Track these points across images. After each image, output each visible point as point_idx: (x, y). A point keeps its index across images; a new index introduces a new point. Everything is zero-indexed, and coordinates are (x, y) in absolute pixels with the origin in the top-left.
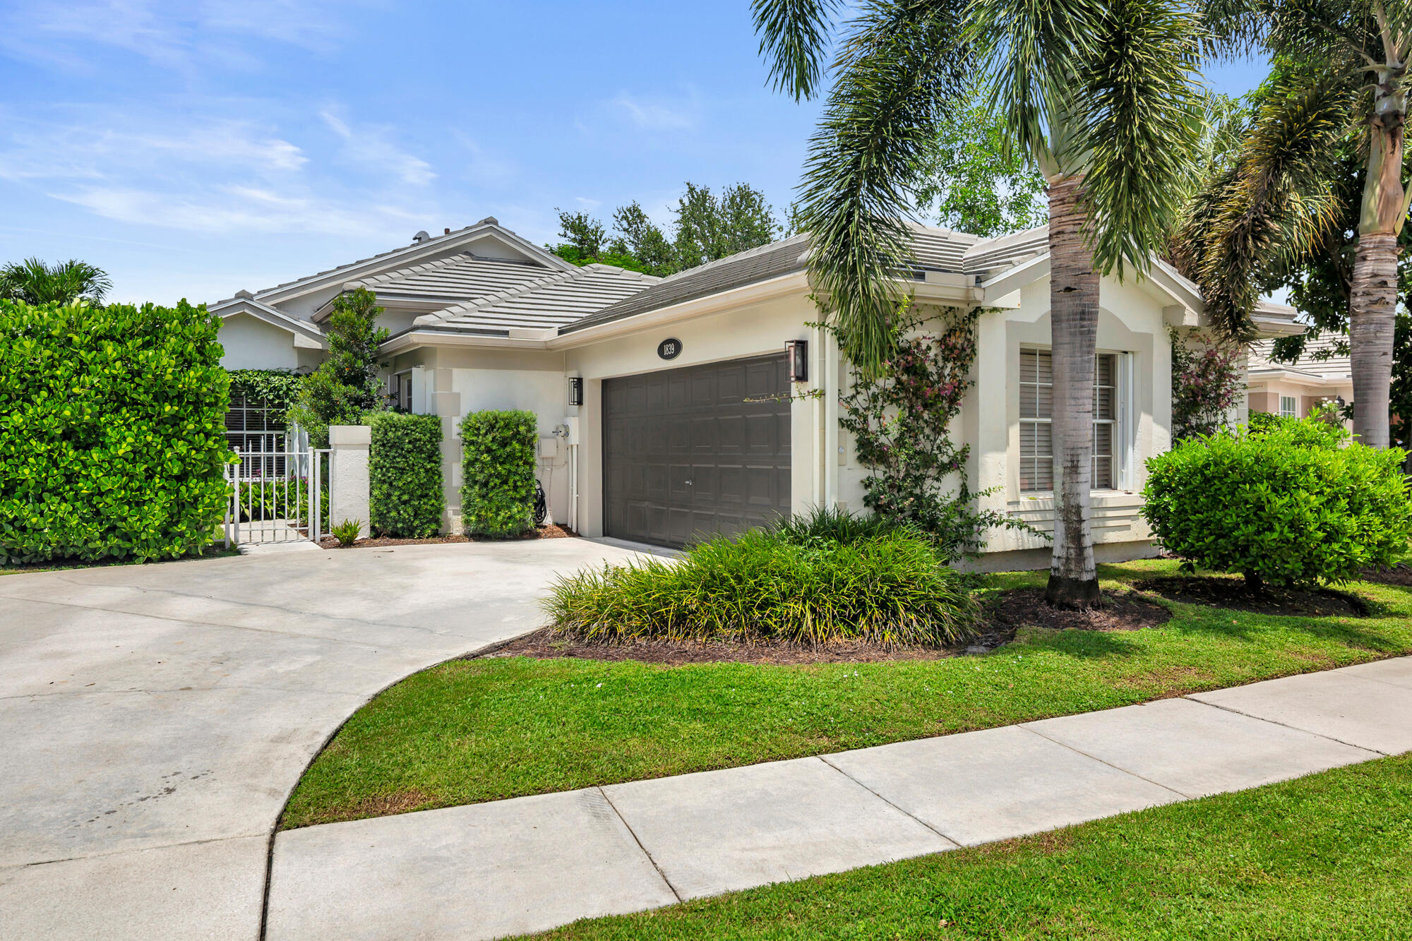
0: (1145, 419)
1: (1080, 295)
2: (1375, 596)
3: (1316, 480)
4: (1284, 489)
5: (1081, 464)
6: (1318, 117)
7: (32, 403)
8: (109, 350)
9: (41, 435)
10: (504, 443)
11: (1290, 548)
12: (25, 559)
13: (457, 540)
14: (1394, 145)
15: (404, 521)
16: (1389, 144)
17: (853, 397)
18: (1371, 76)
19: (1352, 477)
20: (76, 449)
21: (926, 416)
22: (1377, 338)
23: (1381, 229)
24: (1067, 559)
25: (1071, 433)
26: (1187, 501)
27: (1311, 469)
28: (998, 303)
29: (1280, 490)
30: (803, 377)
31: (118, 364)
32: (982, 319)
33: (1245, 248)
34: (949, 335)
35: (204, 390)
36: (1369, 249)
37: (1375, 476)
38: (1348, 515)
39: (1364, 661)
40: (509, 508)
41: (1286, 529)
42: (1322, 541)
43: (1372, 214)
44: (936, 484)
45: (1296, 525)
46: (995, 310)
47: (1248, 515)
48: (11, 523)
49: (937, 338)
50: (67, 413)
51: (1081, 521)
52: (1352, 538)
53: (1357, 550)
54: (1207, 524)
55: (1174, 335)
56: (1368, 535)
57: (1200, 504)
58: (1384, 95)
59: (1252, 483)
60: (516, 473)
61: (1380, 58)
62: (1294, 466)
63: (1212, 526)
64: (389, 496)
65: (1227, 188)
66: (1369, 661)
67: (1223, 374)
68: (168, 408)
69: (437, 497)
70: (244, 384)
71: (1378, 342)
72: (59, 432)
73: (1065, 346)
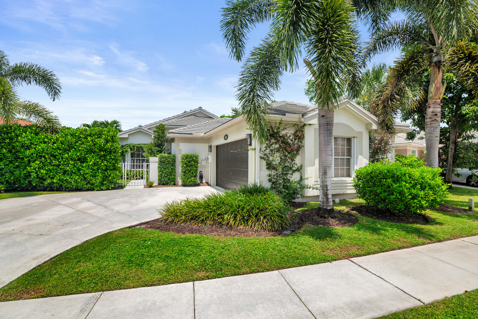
0: (360, 157)
1: (327, 118)
2: (432, 215)
3: (408, 178)
4: (397, 181)
5: (327, 172)
6: (412, 62)
7: (70, 151)
8: (89, 139)
9: (72, 159)
10: (190, 162)
11: (399, 201)
12: (69, 189)
13: (179, 186)
14: (439, 71)
15: (166, 181)
16: (437, 70)
17: (265, 150)
18: (432, 51)
19: (422, 178)
20: (80, 163)
21: (289, 156)
22: (434, 132)
23: (435, 97)
24: (323, 202)
25: (325, 162)
26: (366, 184)
27: (407, 175)
28: (310, 122)
29: (396, 181)
30: (251, 145)
31: (91, 142)
32: (306, 127)
33: (388, 104)
34: (296, 132)
35: (112, 148)
36: (431, 104)
37: (430, 177)
38: (420, 190)
39: (424, 244)
40: (191, 178)
41: (398, 195)
42: (411, 199)
43: (432, 93)
44: (291, 176)
45: (401, 193)
46: (310, 125)
47: (385, 189)
48: (65, 180)
49: (292, 133)
50: (78, 154)
51: (327, 190)
52: (422, 198)
53: (424, 202)
54: (372, 191)
55: (370, 132)
56: (428, 197)
57: (370, 185)
58: (436, 56)
59: (386, 179)
60: (193, 170)
61: (434, 44)
62: (401, 174)
63: (373, 192)
64: (162, 175)
65: (386, 88)
66: (426, 244)
67: (387, 143)
68: (102, 153)
69: (175, 176)
70: (140, 147)
71: (434, 133)
72: (77, 159)
73: (322, 134)
